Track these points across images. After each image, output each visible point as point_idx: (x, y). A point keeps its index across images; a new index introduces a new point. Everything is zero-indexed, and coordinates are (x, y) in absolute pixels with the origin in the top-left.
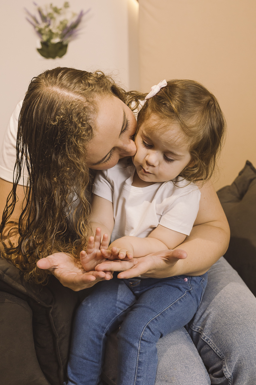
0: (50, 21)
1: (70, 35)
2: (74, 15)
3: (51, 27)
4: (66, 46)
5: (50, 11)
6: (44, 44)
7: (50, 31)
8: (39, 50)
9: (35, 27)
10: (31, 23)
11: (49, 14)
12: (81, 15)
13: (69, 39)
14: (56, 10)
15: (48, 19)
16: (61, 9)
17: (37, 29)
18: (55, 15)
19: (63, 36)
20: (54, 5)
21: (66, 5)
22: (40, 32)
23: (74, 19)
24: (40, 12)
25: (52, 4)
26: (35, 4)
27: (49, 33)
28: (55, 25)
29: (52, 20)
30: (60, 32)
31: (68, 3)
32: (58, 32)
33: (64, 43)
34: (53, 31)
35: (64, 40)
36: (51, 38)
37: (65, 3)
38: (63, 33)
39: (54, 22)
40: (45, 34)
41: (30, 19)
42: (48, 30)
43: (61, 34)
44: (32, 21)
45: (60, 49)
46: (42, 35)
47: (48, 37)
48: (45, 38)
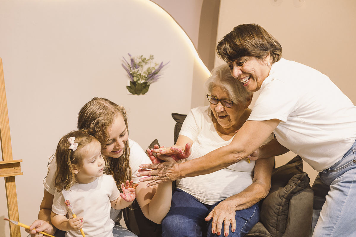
1: (153, 79)
2: (156, 65)
3: (140, 72)
4: (149, 86)
5: (140, 60)
6: (133, 83)
7: (140, 74)
8: (128, 87)
11: (140, 62)
12: (161, 67)
13: (151, 81)
14: (144, 61)
15: (138, 66)
16: (148, 60)
17: (131, 72)
18: (143, 64)
19: (147, 79)
20: (143, 57)
21: (152, 57)
22: (132, 75)
23: (157, 68)
24: (132, 60)
25: (142, 56)
26: (130, 55)
27: (138, 76)
28: (143, 71)
29: (140, 67)
30: (146, 76)
31: (153, 56)
32: (145, 76)
33: (148, 84)
34: (142, 74)
35: (147, 81)
36: (139, 80)
37: (151, 56)
38: (148, 76)
39: (142, 69)
40: (136, 77)
41: (125, 65)
42: (138, 73)
43: (146, 78)
44: (126, 67)
45: (144, 87)
46: (133, 77)
47: (138, 79)
48: (135, 79)
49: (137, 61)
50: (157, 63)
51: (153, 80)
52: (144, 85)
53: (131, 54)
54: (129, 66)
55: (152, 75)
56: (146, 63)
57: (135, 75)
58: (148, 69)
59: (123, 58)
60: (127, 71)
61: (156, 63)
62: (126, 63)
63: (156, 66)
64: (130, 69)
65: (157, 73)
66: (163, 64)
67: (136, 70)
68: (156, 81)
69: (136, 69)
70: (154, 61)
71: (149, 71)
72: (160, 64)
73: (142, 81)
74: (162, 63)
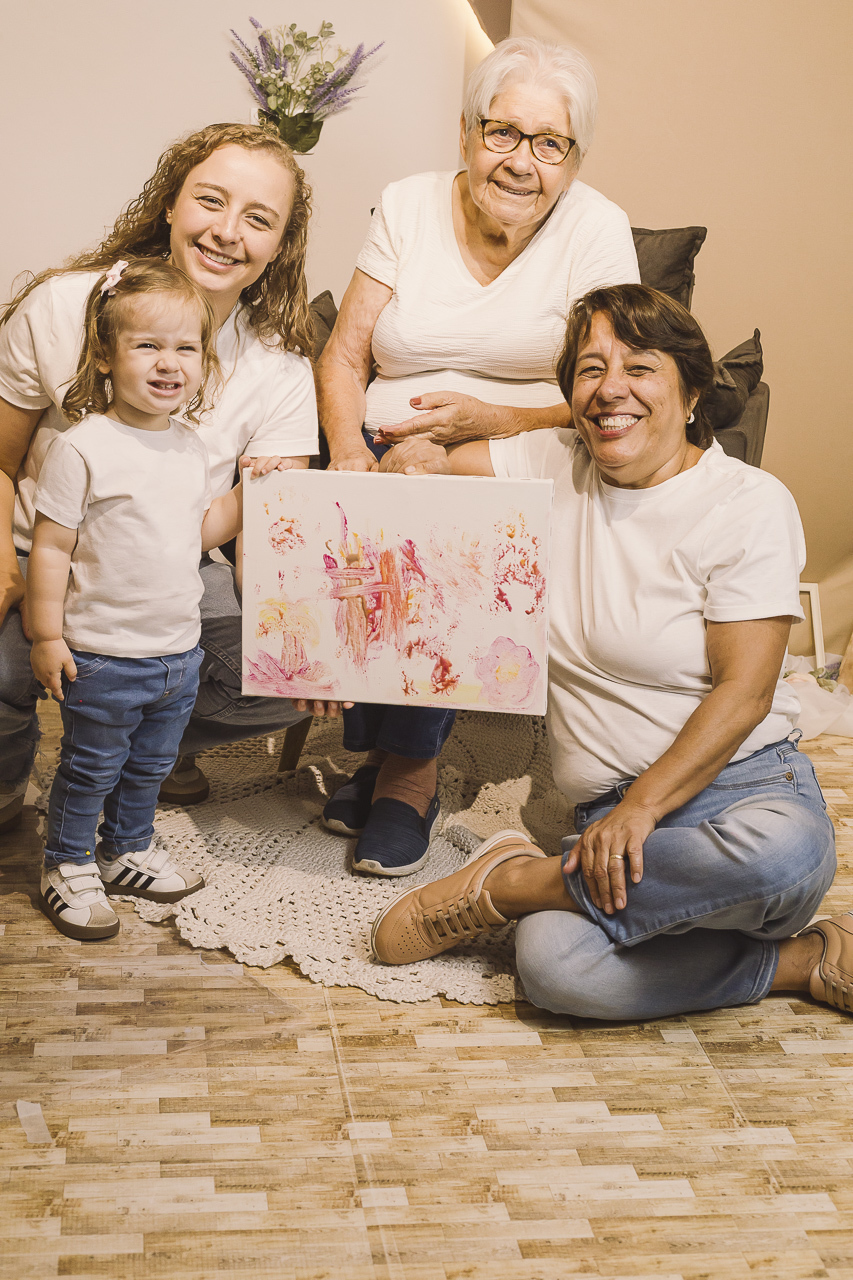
0: (285, 65)
1: (331, 101)
2: (342, 54)
3: (288, 79)
4: (320, 125)
5: (290, 41)
6: (269, 115)
7: (288, 87)
9: (251, 77)
10: (243, 69)
11: (287, 48)
12: (358, 58)
13: (326, 109)
14: (302, 41)
15: (282, 59)
16: (315, 38)
17: (258, 81)
18: (298, 51)
19: (313, 101)
20: (297, 31)
21: (327, 30)
22: (262, 90)
23: (342, 64)
24: (263, 41)
25: (293, 26)
26: (256, 25)
27: (283, 91)
28: (298, 76)
29: (290, 64)
30: (308, 92)
31: (331, 25)
32: (304, 92)
33: (315, 119)
34: (293, 87)
35: (314, 111)
36: (286, 104)
37: (324, 26)
38: (313, 93)
39: (294, 69)
40: (276, 95)
41: (241, 58)
42: (281, 84)
43: (309, 97)
44: (245, 63)
45: (305, 130)
46: (268, 95)
47: (280, 101)
48: (273, 102)
49: (279, 42)
50: (344, 50)
51: (332, 106)
52: (302, 123)
53: (257, 19)
54: (254, 60)
55: (330, 89)
56: (310, 49)
57: (271, 89)
58: (315, 70)
59: (231, 34)
60: (247, 75)
61: (340, 51)
62: (244, 50)
63: (339, 59)
64: (256, 69)
65: (343, 82)
66: (365, 51)
67: (274, 73)
68: (345, 109)
69: (273, 70)
70: (332, 41)
71: (318, 77)
72: (352, 52)
73: (296, 110)
74: (360, 49)
